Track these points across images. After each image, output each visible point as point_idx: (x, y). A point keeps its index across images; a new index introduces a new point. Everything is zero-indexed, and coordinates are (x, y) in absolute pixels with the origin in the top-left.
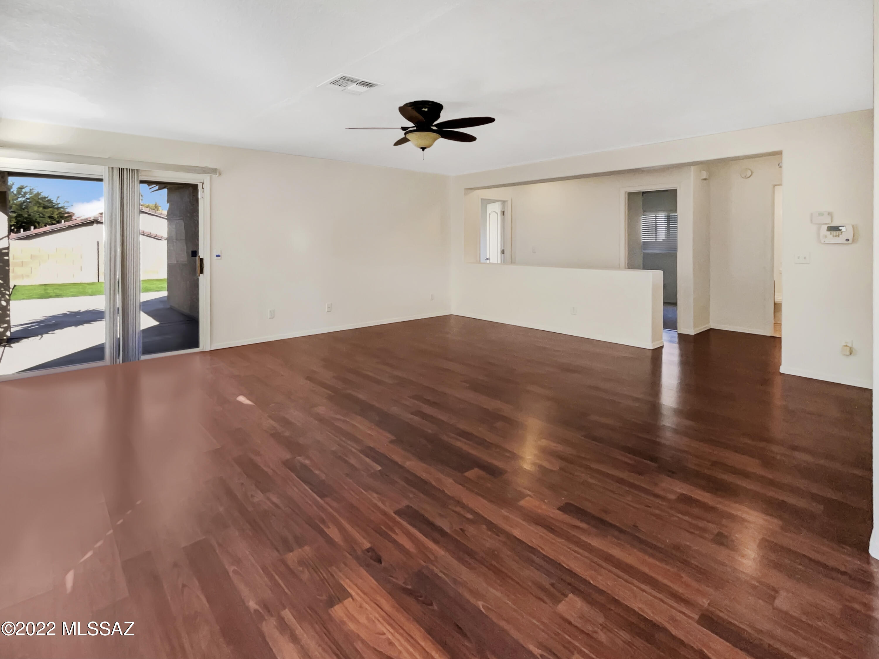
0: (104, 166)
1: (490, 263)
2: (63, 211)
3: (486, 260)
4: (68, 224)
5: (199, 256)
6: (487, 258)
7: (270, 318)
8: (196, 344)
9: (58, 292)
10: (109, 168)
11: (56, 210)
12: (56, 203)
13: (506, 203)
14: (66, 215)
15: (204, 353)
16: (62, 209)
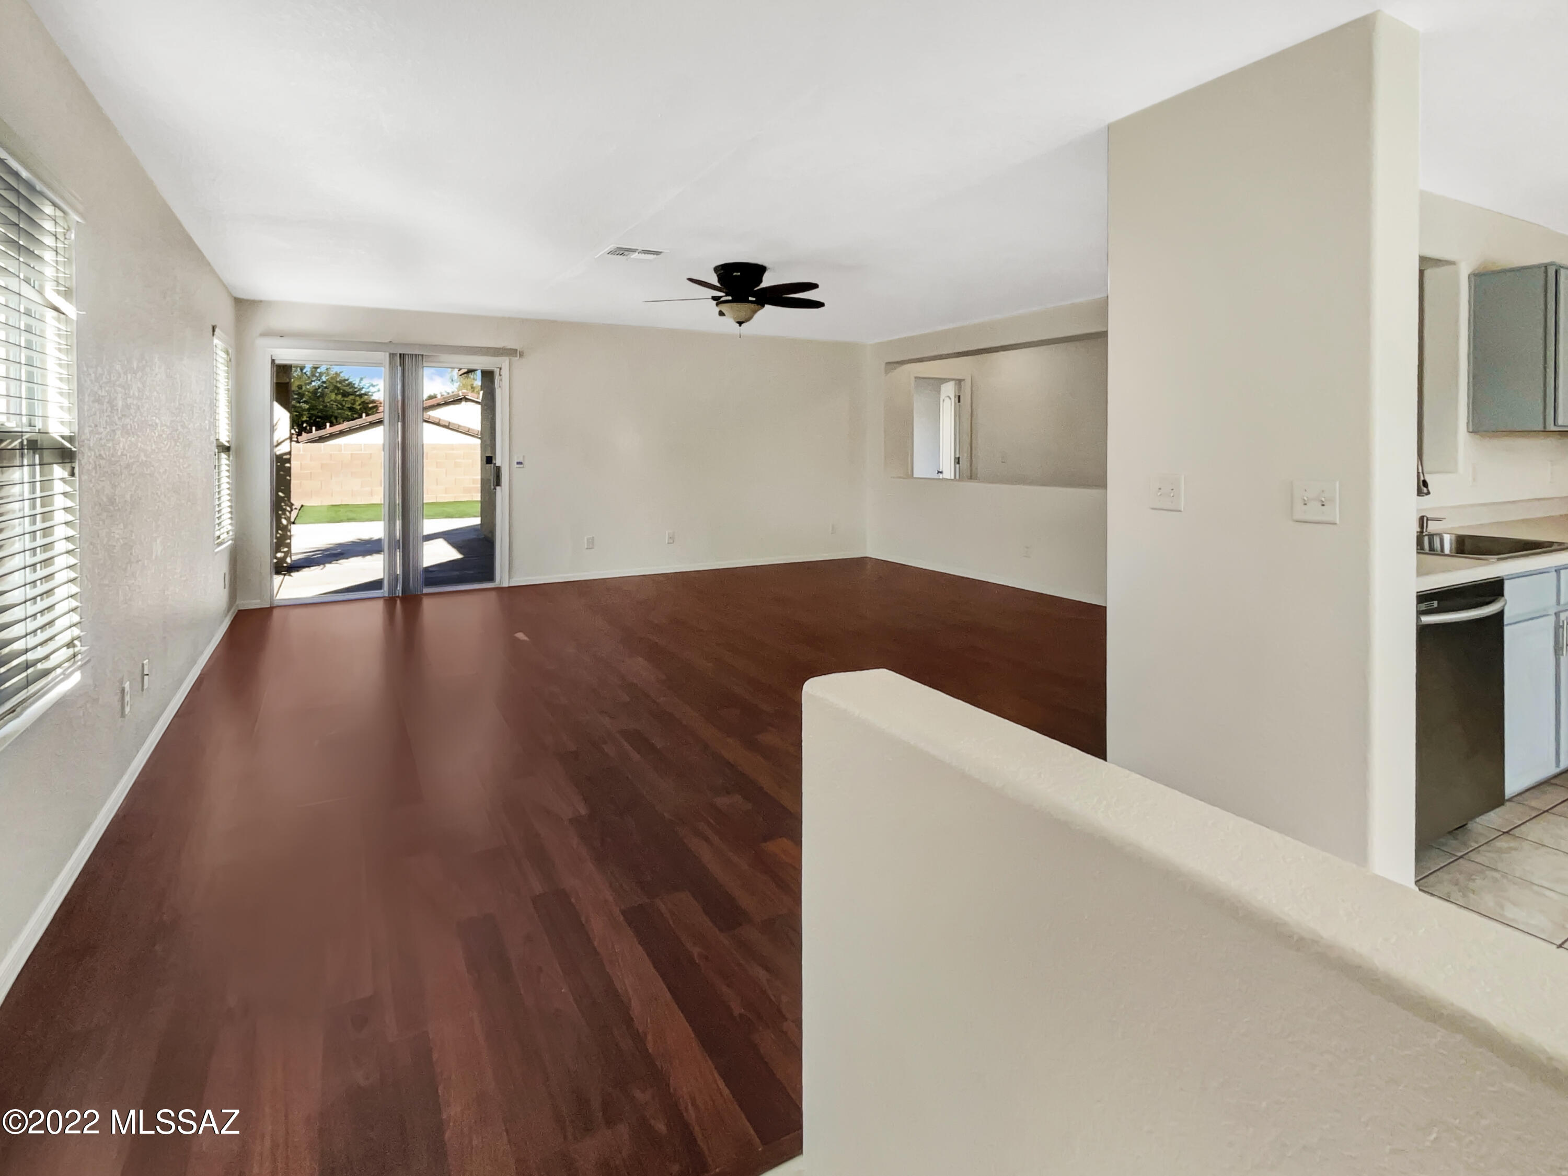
0: (384, 352)
1: (943, 479)
2: (367, 400)
3: (938, 473)
4: (371, 418)
5: (495, 464)
6: (940, 471)
7: (587, 549)
8: (490, 577)
9: (351, 515)
10: (390, 354)
11: (358, 398)
12: (359, 387)
13: (962, 383)
14: (370, 405)
15: (499, 590)
16: (366, 397)
